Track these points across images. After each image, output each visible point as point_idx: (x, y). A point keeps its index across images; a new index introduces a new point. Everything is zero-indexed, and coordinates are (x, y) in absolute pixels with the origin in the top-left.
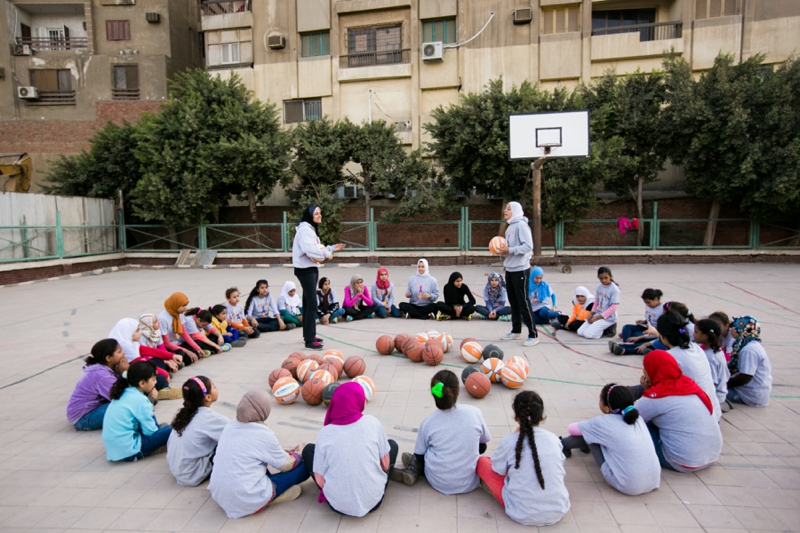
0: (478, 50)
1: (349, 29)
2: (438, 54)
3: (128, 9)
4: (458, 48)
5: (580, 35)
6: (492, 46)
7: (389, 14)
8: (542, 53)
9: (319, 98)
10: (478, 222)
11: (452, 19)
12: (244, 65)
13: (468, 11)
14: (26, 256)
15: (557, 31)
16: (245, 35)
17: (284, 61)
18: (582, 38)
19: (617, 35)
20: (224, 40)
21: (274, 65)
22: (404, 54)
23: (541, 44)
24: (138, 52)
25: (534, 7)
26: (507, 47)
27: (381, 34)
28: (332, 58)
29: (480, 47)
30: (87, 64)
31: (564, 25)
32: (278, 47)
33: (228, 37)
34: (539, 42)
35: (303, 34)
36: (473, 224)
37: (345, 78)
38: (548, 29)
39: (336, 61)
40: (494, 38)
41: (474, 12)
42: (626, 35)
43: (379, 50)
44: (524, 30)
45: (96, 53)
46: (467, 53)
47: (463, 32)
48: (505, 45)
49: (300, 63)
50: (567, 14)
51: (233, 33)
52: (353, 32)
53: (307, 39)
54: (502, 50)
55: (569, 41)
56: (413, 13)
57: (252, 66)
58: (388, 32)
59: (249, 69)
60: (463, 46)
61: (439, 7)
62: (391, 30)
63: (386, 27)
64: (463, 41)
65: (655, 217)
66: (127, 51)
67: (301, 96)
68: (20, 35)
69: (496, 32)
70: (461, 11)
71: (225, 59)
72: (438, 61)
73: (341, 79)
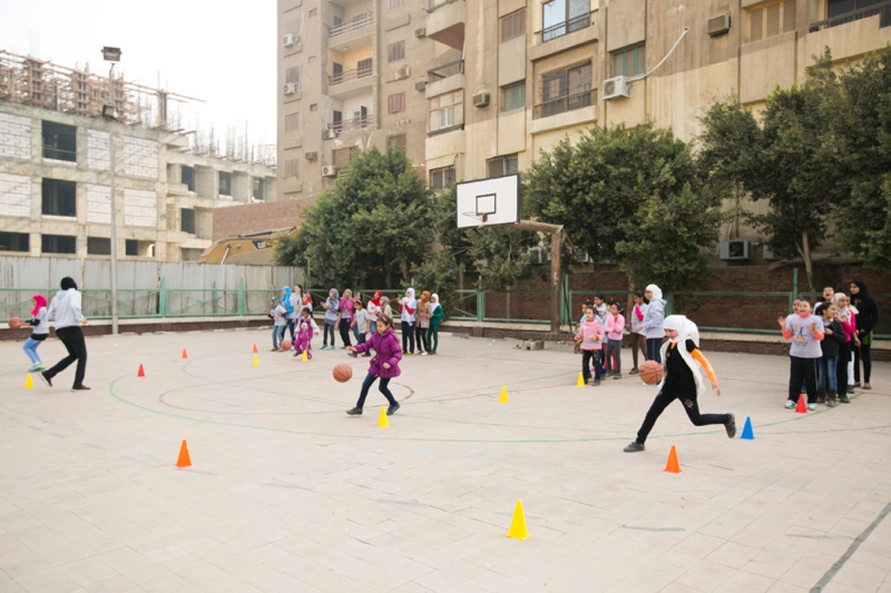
0: (669, 78)
1: (544, 76)
2: (619, 90)
3: (405, 82)
4: (645, 78)
5: (794, 36)
6: (685, 70)
7: (579, 51)
8: (742, 68)
9: (516, 154)
10: (578, 292)
11: (642, 44)
12: (456, 128)
13: (659, 32)
14: (214, 311)
15: (768, 35)
16: (458, 97)
17: (488, 119)
18: (796, 39)
19: (844, 26)
20: (442, 105)
21: (480, 124)
22: (592, 94)
23: (742, 57)
24: (410, 121)
25: (734, 9)
26: (704, 68)
27: (573, 75)
28: (526, 109)
29: (671, 73)
30: (370, 139)
31: (778, 25)
32: (484, 104)
33: (446, 101)
34: (739, 55)
35: (504, 88)
36: (573, 295)
37: (536, 130)
38: (756, 34)
39: (530, 113)
40: (688, 59)
41: (665, 32)
42: (857, 23)
43: (572, 93)
44: (723, 42)
45: (379, 128)
46: (657, 83)
47: (651, 58)
48: (701, 66)
49: (500, 119)
50: (781, 10)
51: (449, 96)
52: (547, 78)
53: (509, 92)
54: (697, 72)
55: (778, 47)
56: (601, 46)
57: (462, 127)
58: (580, 72)
59: (459, 131)
60: (651, 75)
61: (627, 34)
62: (582, 69)
63: (577, 67)
64: (651, 69)
65: (796, 289)
66: (402, 122)
67: (500, 153)
68: (331, 121)
69: (690, 51)
70: (650, 34)
71: (443, 124)
72: (621, 98)
73: (532, 131)
